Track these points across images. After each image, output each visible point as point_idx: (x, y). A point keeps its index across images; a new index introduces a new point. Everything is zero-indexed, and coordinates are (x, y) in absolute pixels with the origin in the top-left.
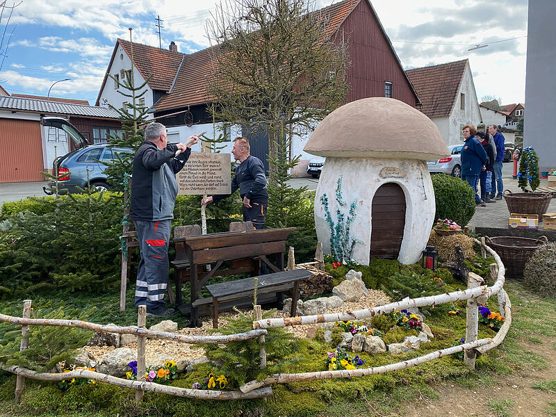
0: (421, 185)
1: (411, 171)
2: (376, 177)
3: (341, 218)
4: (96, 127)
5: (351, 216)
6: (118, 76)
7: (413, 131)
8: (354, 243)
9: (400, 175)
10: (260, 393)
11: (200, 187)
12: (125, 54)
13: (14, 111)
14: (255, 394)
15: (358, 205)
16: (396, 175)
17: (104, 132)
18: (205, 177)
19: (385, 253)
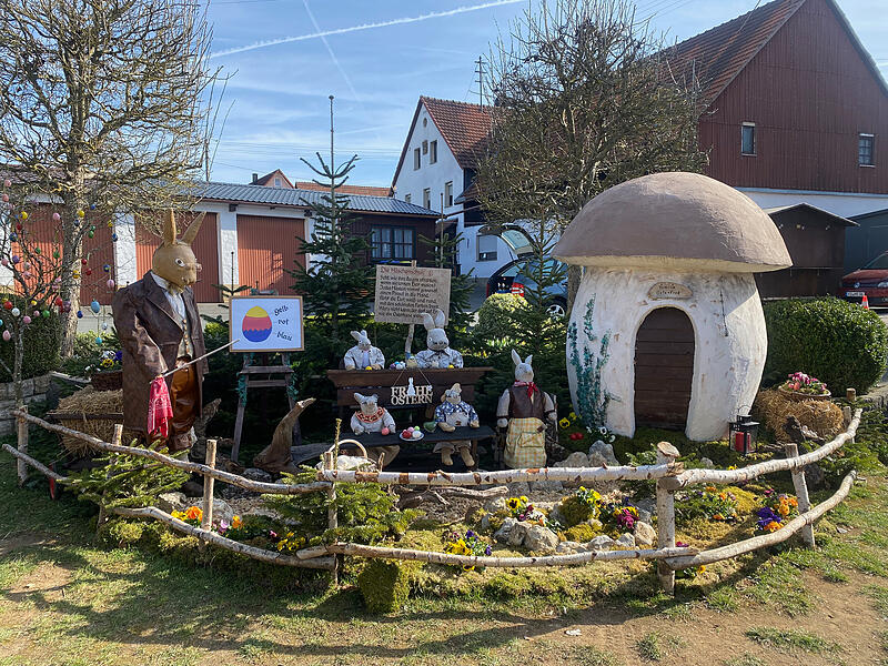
0: (720, 311)
1: (704, 290)
2: (641, 297)
3: (588, 361)
4: (376, 226)
5: (602, 358)
6: (419, 150)
7: (699, 225)
8: (607, 399)
9: (681, 295)
10: (322, 563)
11: (406, 313)
12: (429, 120)
13: (273, 207)
14: (315, 564)
15: (611, 340)
16: (675, 296)
17: (387, 234)
18: (413, 300)
19: (662, 419)
